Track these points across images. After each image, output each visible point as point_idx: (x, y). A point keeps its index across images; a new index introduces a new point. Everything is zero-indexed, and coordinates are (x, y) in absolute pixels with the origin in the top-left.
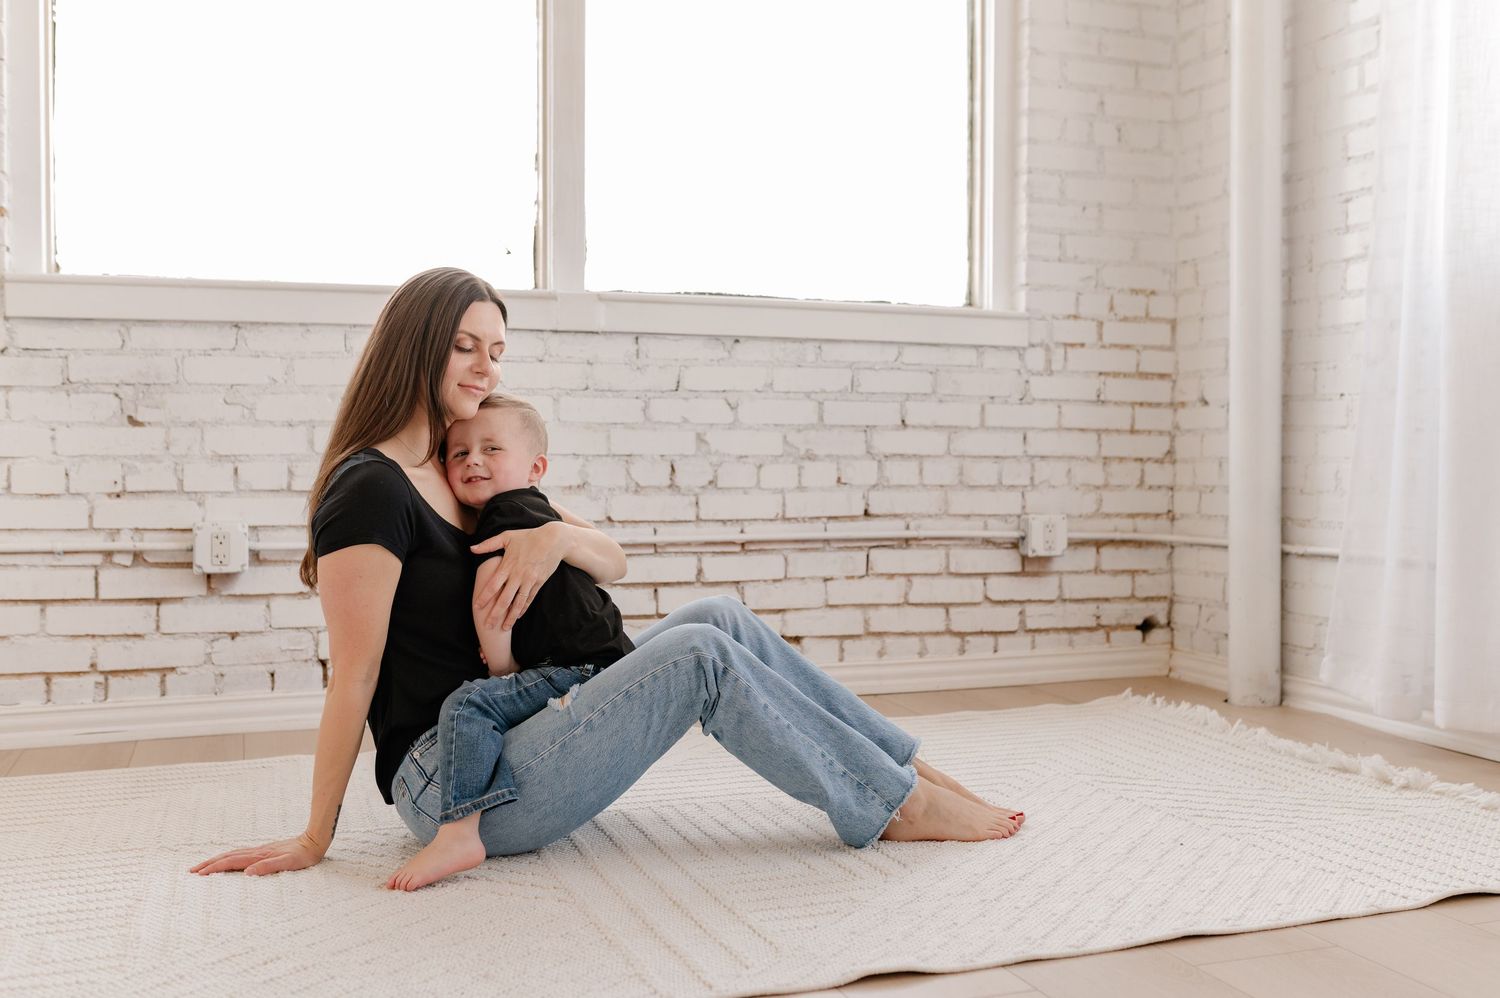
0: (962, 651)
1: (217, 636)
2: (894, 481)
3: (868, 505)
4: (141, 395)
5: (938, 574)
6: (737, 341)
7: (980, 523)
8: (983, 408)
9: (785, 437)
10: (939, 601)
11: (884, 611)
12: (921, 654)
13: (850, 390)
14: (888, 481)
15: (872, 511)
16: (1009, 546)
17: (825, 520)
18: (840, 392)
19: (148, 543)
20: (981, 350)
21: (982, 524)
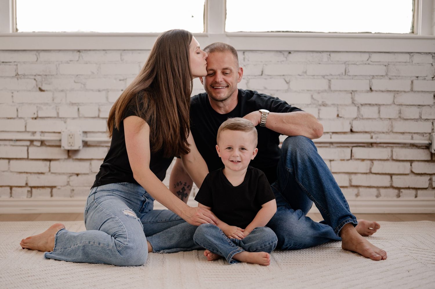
0: (399, 196)
1: (71, 175)
2: (365, 117)
3: (352, 127)
4: (43, 79)
5: (387, 160)
6: (290, 53)
7: (409, 136)
8: (412, 82)
9: (312, 96)
10: (387, 172)
11: (359, 176)
12: (377, 196)
13: (344, 74)
14: (362, 116)
15: (354, 130)
16: (424, 147)
17: (331, 134)
18: (339, 75)
19: (46, 137)
20: (411, 54)
21: (410, 137)
